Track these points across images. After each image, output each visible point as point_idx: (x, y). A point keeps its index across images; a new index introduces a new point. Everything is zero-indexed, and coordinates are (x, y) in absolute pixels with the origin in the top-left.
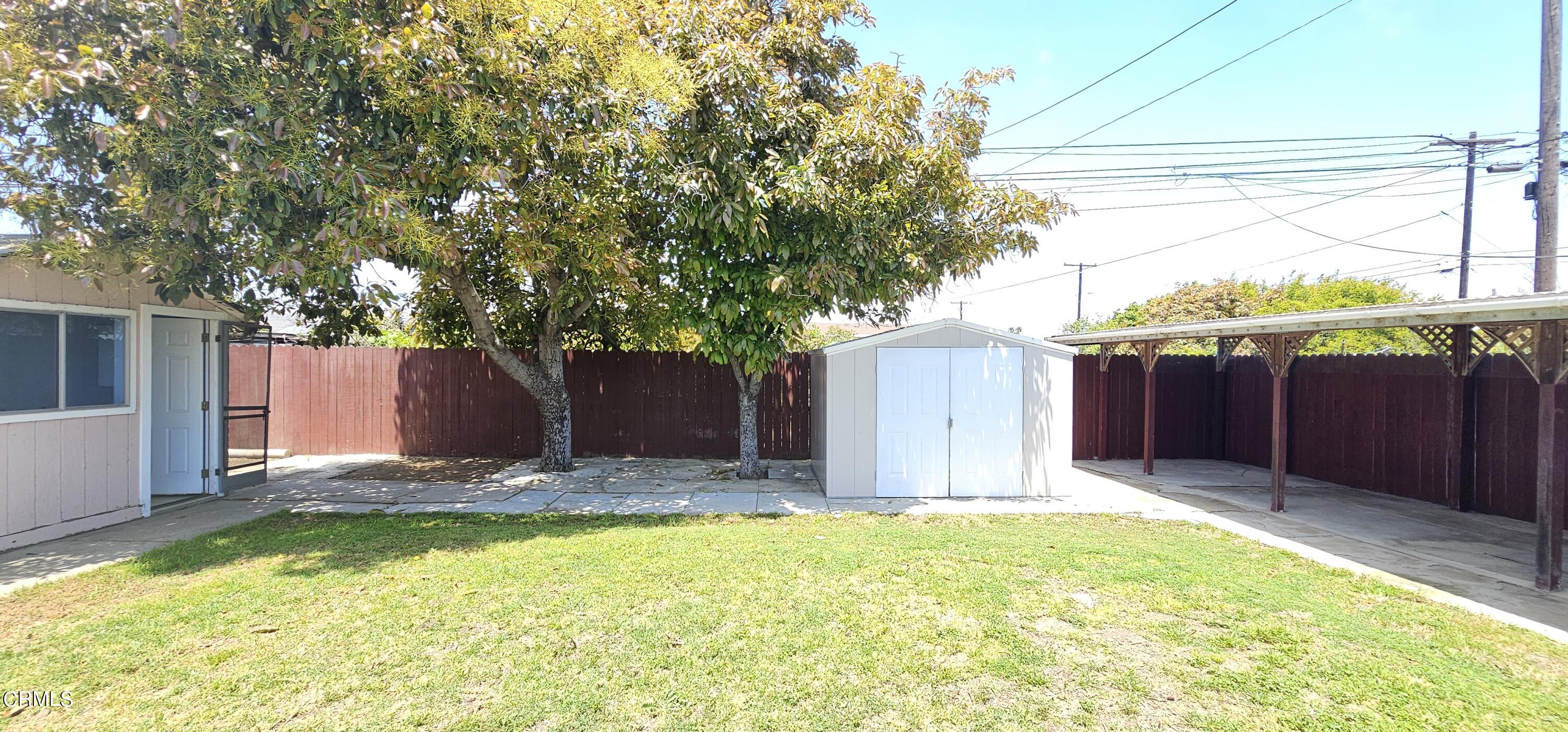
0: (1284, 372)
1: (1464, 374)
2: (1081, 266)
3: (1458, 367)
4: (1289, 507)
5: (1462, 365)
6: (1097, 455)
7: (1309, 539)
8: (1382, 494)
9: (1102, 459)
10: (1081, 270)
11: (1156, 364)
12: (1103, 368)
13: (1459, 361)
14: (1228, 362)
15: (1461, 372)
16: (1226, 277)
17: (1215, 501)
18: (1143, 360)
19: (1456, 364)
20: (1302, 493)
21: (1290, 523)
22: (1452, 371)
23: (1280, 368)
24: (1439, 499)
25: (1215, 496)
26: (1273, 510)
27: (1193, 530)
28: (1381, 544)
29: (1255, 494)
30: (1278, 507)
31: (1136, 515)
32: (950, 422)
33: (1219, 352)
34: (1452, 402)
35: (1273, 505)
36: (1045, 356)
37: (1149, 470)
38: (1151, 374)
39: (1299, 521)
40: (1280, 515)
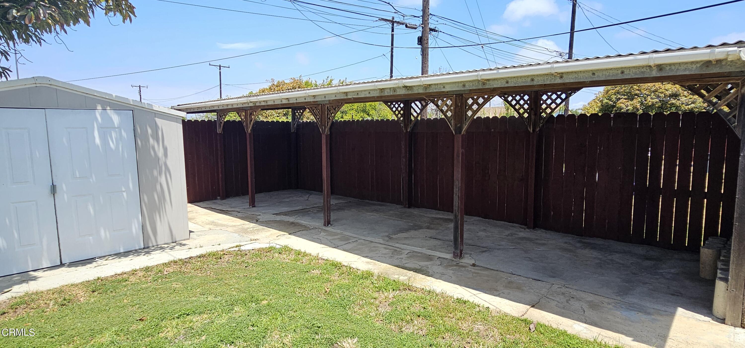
0: (327, 131)
1: (409, 130)
2: (220, 66)
3: (406, 126)
4: (333, 221)
5: (407, 125)
6: (219, 196)
7: (345, 247)
8: (375, 202)
9: (223, 198)
10: (220, 69)
11: (253, 127)
12: (219, 130)
13: (406, 123)
14: (298, 125)
15: (407, 130)
16: (297, 77)
17: (292, 223)
18: (245, 124)
19: (405, 125)
20: (340, 208)
21: (336, 234)
22: (404, 129)
23: (325, 129)
24: (398, 202)
25: (291, 219)
26: (325, 225)
27: (277, 255)
28: (382, 241)
29: (315, 213)
30: (328, 223)
31: (237, 249)
32: (53, 189)
33: (292, 120)
34: (403, 147)
35: (325, 222)
36: (157, 120)
37: (253, 204)
38: (250, 134)
39: (339, 231)
40: (329, 228)
